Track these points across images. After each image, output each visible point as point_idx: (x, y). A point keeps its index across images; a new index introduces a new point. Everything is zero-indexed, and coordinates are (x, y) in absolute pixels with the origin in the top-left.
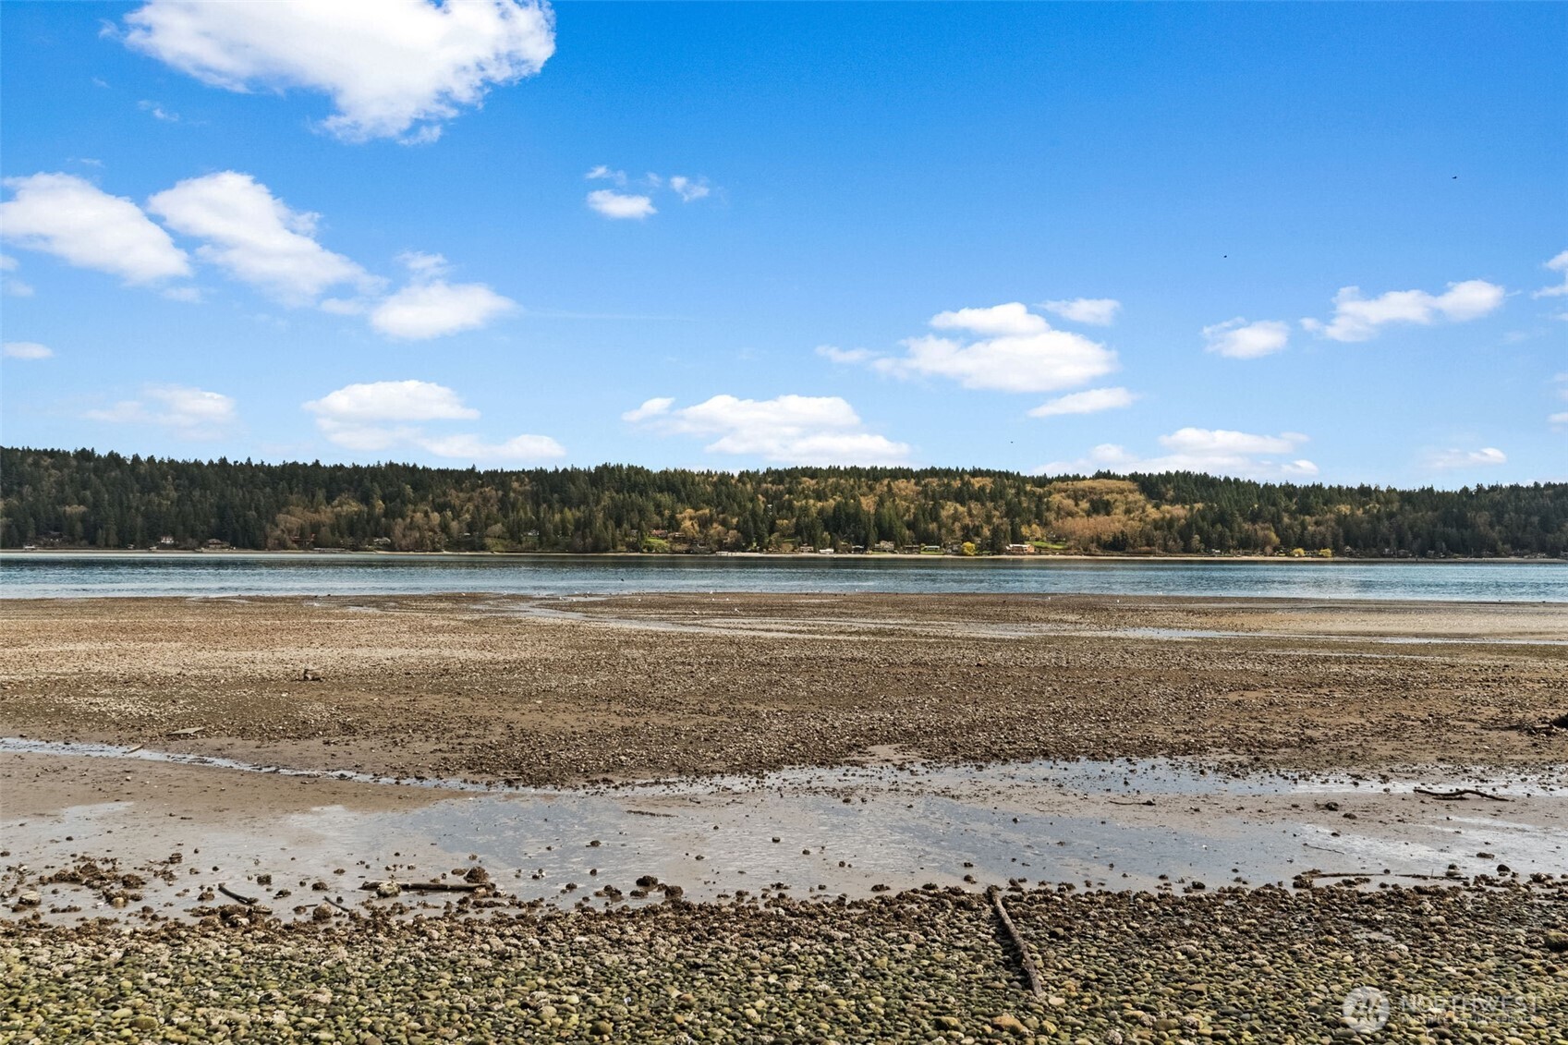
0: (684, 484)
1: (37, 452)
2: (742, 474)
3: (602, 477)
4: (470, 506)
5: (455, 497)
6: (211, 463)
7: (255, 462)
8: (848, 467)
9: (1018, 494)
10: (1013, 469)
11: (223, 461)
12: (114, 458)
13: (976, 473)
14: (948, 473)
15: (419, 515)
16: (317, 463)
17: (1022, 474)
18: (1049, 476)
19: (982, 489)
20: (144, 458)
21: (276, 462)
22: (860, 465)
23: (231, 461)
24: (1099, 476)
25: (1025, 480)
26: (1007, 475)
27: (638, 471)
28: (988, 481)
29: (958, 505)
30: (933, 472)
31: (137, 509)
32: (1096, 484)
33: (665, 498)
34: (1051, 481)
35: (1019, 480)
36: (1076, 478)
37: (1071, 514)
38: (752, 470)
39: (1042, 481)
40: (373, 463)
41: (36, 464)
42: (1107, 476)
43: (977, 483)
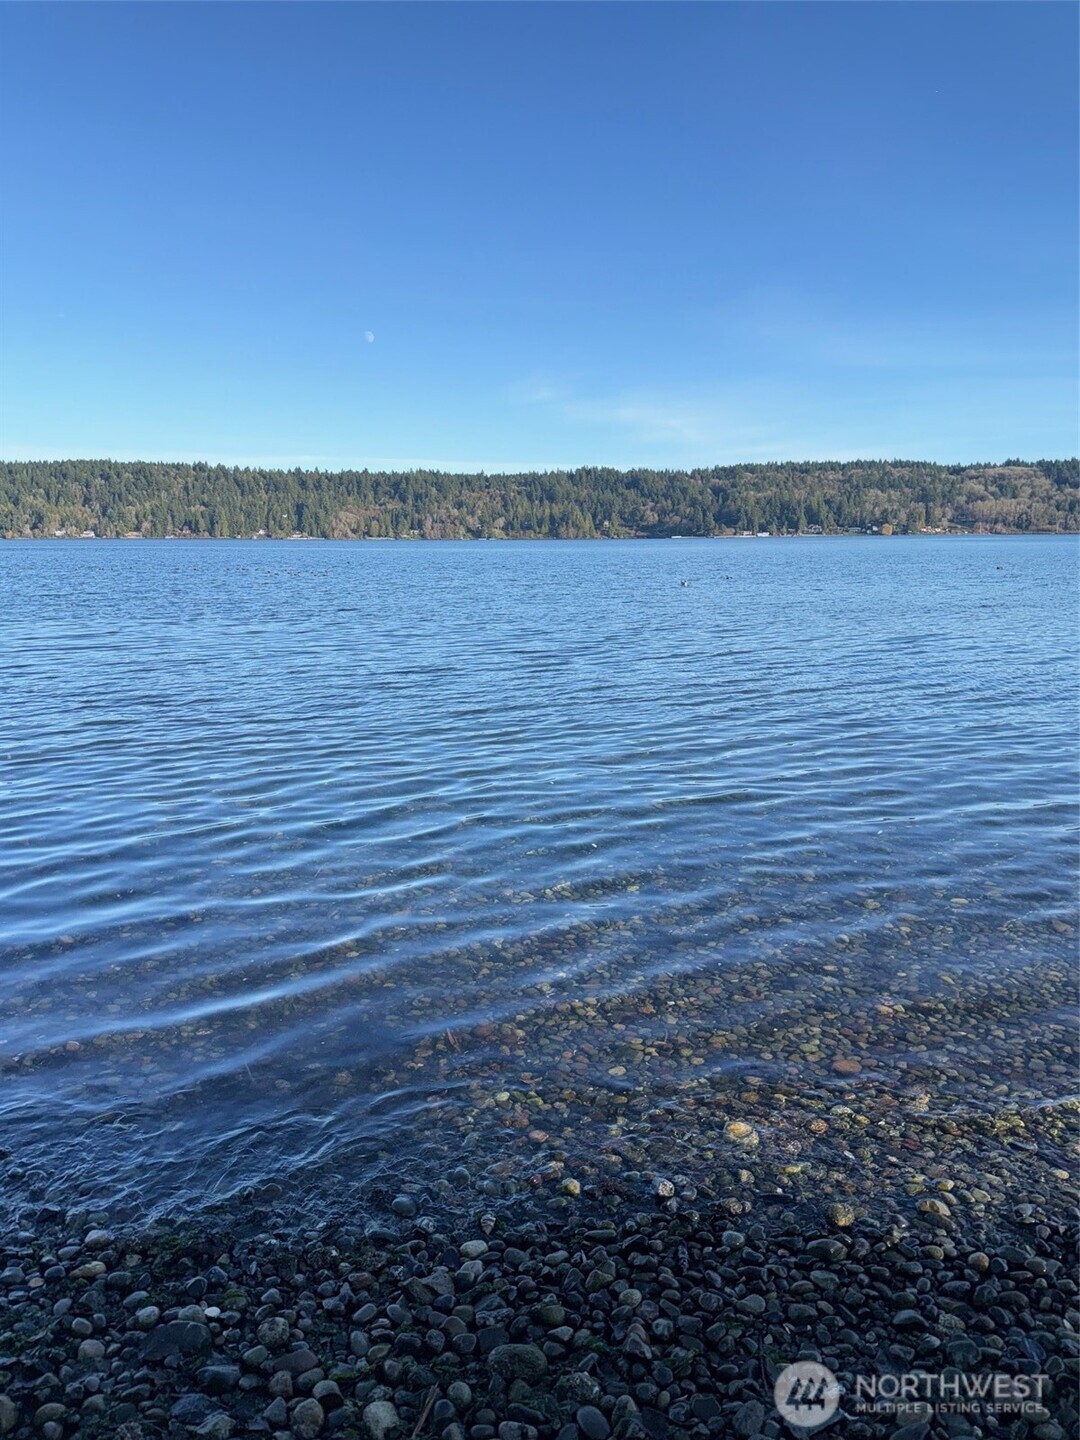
0: (645, 481)
1: (168, 465)
2: (694, 471)
3: (581, 478)
4: (480, 503)
5: (466, 495)
6: (289, 471)
7: (322, 470)
8: (784, 462)
9: (932, 482)
10: (930, 460)
11: (298, 470)
12: (221, 468)
13: (897, 464)
14: (871, 464)
15: (443, 511)
16: (366, 471)
17: (938, 464)
18: (963, 465)
19: (902, 478)
20: (242, 468)
21: (336, 471)
22: (794, 461)
23: (304, 470)
24: (1008, 463)
25: (940, 469)
26: (924, 465)
27: (610, 472)
28: (905, 471)
29: (879, 492)
30: (858, 464)
31: (241, 509)
32: (1006, 471)
33: (632, 494)
34: (964, 469)
35: (932, 470)
36: (987, 466)
37: (982, 499)
38: (702, 467)
39: (957, 470)
40: (407, 470)
41: (167, 473)
42: (1017, 463)
43: (896, 473)
